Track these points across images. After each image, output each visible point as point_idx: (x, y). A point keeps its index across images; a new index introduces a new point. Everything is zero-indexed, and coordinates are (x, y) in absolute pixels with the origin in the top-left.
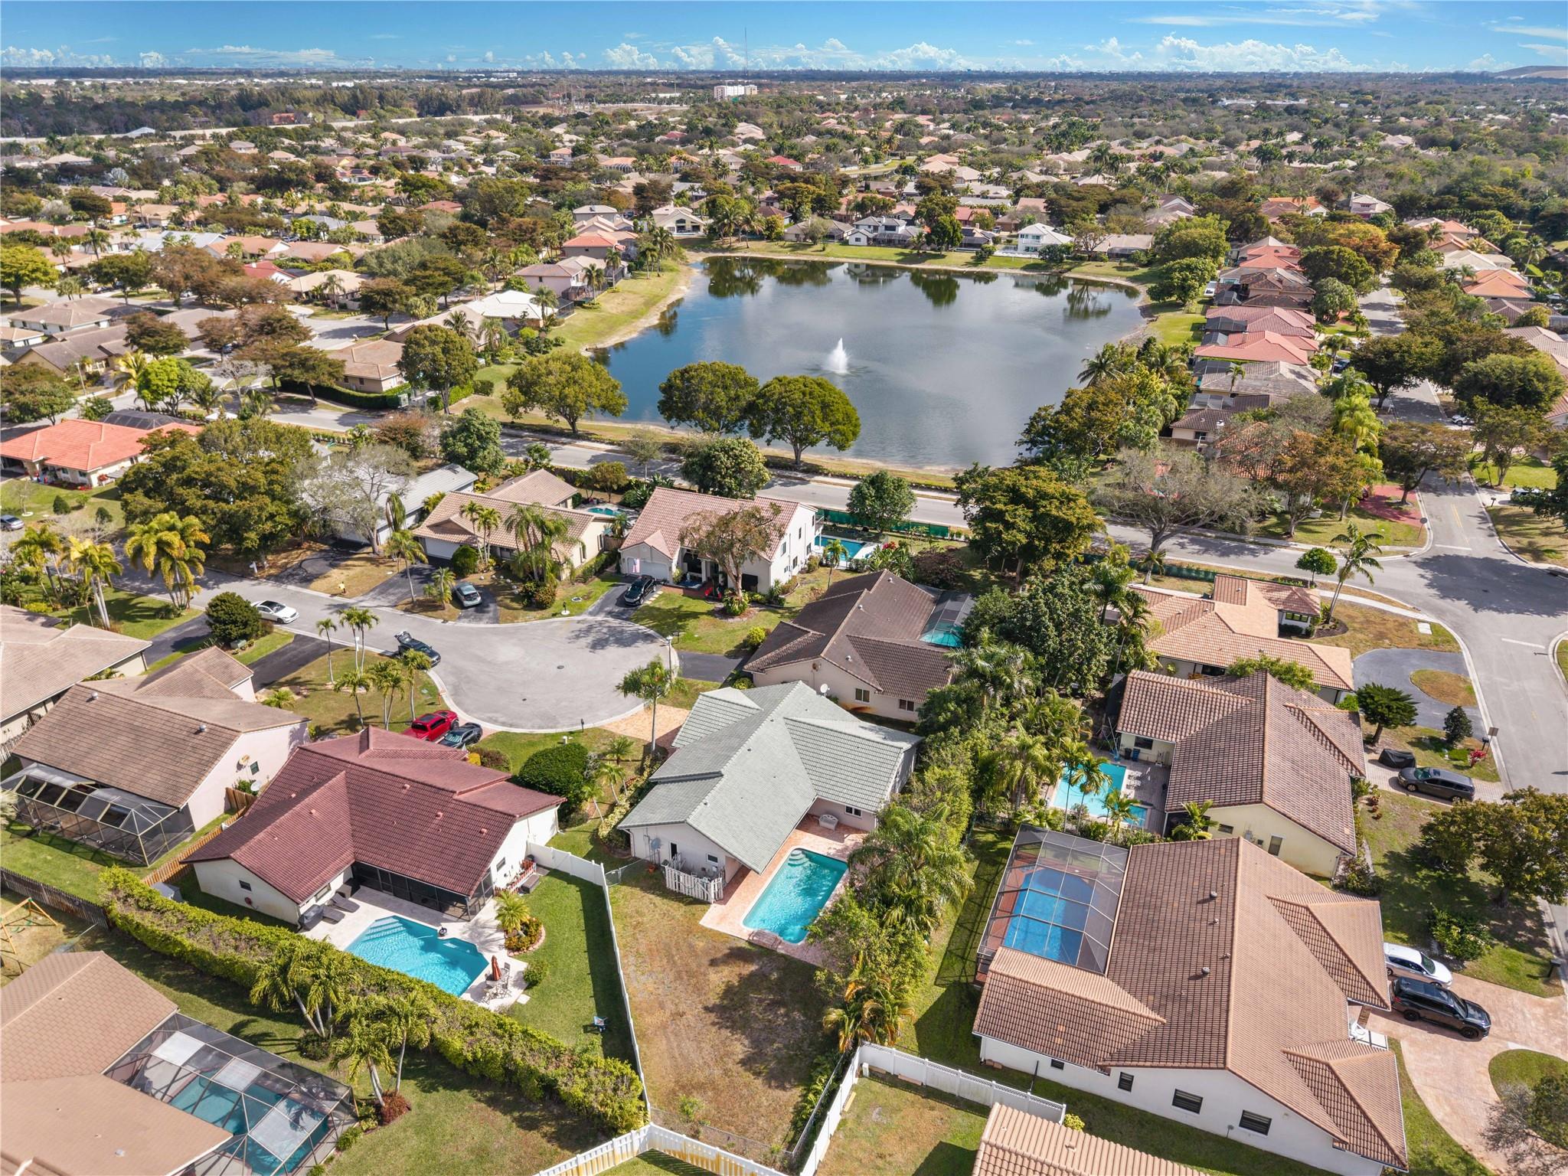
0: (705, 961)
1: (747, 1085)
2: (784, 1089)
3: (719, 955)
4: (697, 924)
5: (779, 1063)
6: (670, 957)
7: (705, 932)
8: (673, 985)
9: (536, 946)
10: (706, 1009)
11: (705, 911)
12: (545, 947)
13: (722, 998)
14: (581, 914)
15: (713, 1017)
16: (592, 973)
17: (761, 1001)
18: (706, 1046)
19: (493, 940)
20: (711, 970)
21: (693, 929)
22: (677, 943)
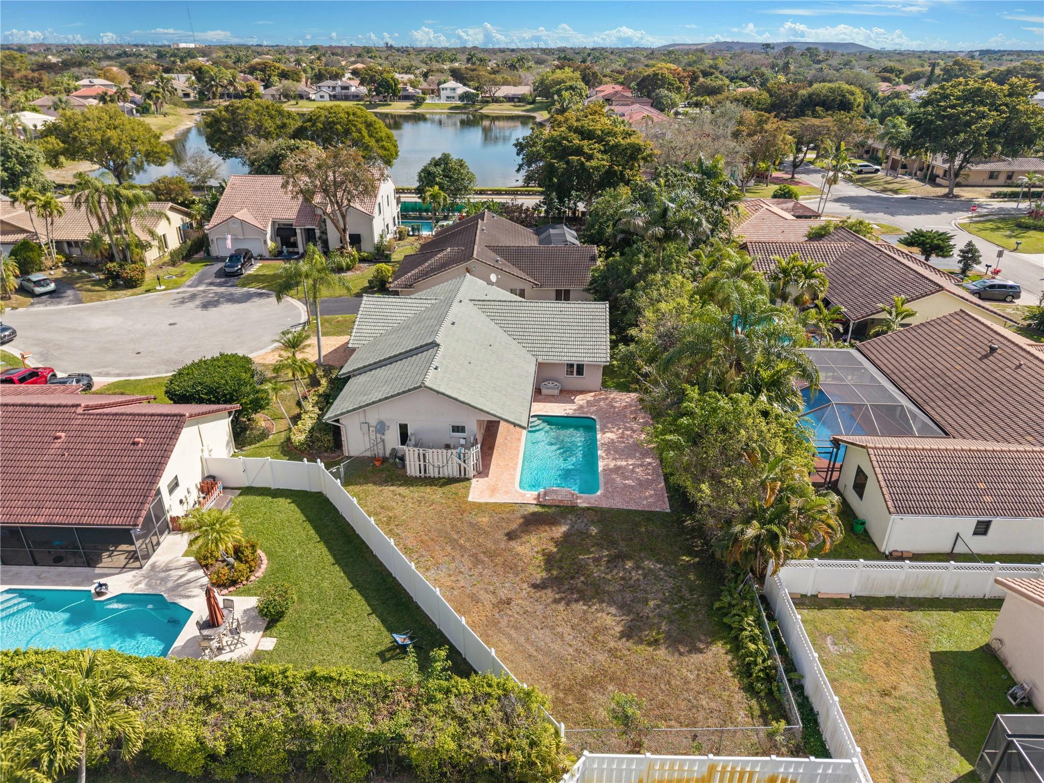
0: (500, 535)
1: (651, 661)
2: (701, 651)
3: (514, 526)
4: (467, 502)
5: (671, 622)
6: (454, 543)
7: (481, 508)
8: (476, 572)
9: (259, 573)
10: (535, 586)
11: (468, 488)
12: (272, 573)
13: (548, 570)
14: (308, 526)
15: (549, 594)
16: (356, 585)
17: (597, 560)
18: (565, 630)
19: (189, 582)
20: (513, 544)
21: (465, 508)
22: (453, 527)
